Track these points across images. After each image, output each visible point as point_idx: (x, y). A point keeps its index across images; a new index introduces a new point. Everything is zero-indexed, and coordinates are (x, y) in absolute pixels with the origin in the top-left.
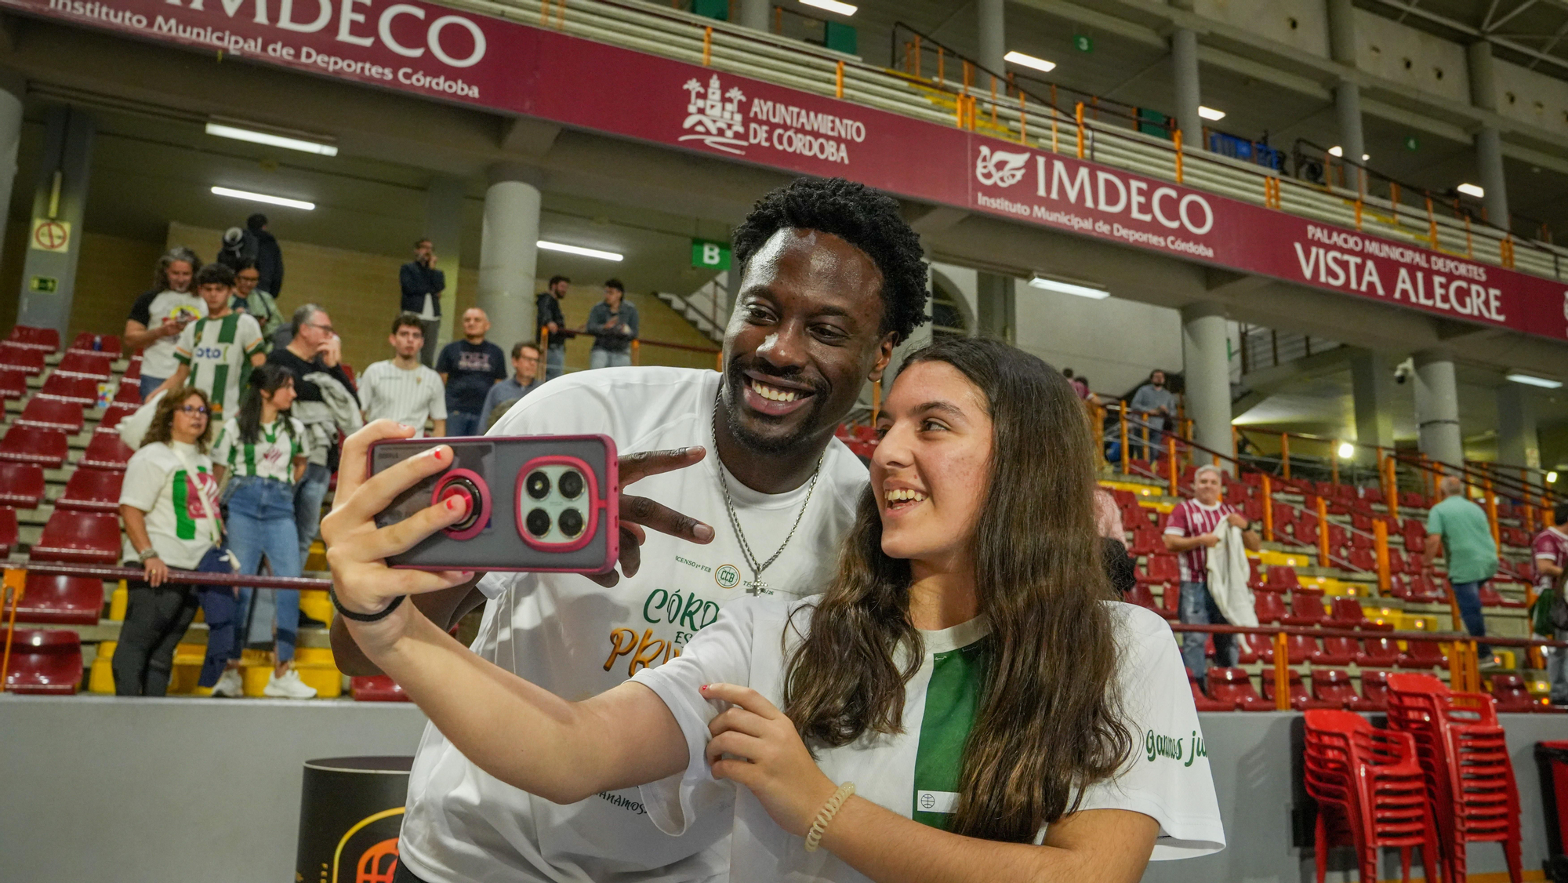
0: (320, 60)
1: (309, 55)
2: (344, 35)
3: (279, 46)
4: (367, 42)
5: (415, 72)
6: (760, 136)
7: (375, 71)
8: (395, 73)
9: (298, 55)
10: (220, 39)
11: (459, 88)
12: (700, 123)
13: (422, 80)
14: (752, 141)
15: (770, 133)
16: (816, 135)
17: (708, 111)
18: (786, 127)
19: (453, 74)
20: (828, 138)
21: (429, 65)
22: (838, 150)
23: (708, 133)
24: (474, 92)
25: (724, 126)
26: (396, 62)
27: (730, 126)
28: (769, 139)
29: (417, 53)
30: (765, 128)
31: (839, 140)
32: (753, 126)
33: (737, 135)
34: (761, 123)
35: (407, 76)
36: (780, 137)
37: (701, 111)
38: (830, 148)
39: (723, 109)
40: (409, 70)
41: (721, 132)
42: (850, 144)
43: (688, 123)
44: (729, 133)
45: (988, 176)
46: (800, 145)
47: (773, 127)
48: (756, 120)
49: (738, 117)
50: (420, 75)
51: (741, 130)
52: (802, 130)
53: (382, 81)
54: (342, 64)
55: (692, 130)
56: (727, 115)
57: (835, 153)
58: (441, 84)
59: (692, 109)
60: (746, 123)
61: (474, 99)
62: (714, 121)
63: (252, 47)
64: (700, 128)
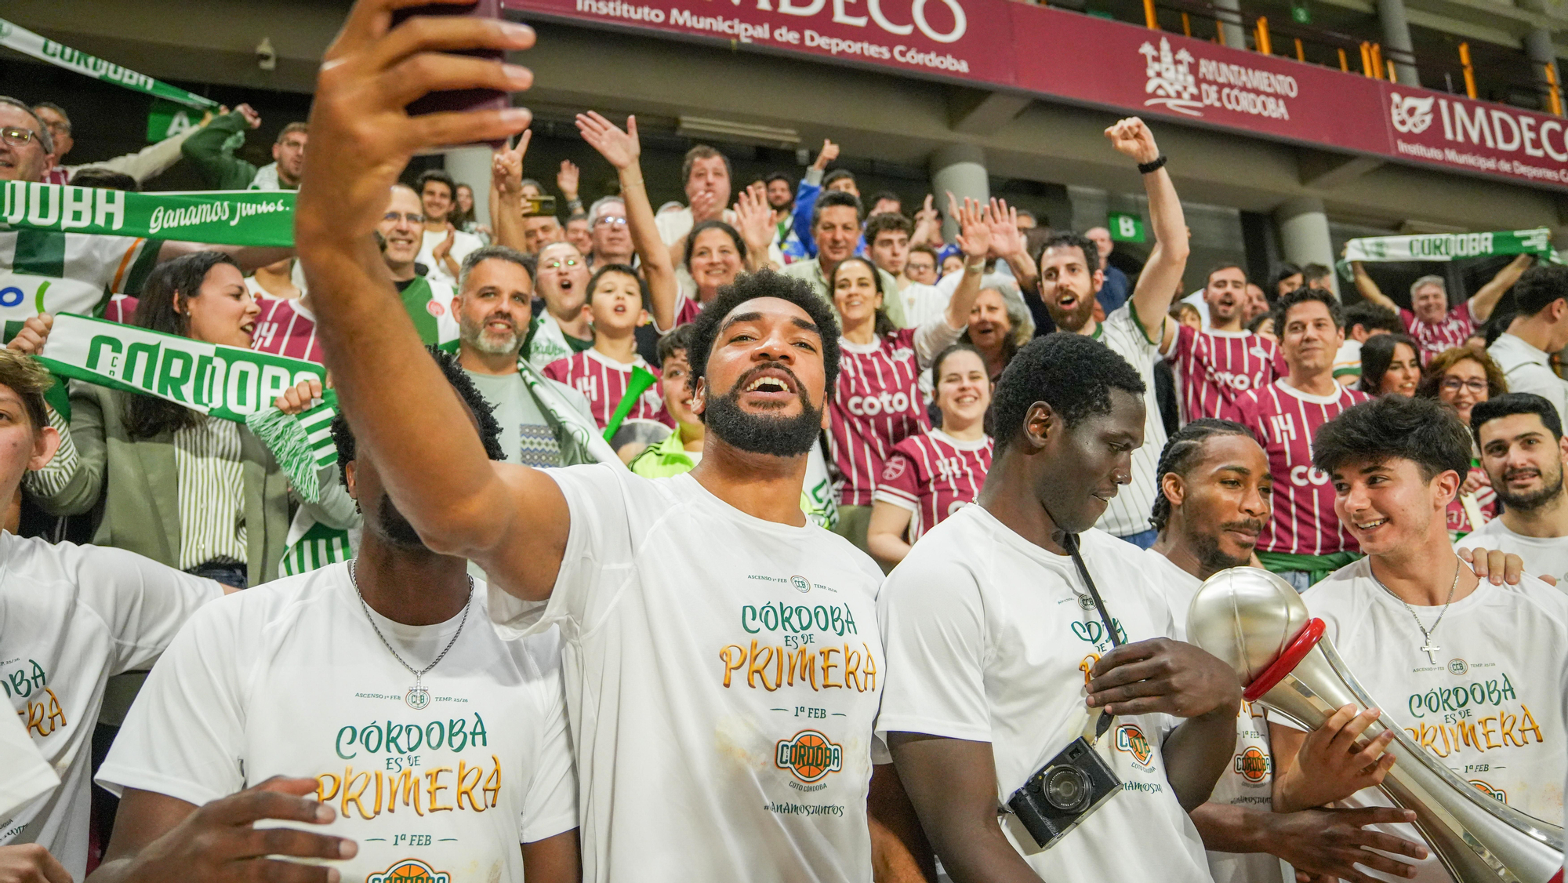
0: (823, 42)
1: (812, 39)
2: (840, 16)
3: (784, 30)
4: (861, 22)
5: (909, 50)
6: (1211, 97)
7: (872, 50)
8: (891, 51)
9: (802, 39)
10: (731, 27)
11: (950, 63)
12: (1160, 87)
13: (915, 58)
14: (1207, 102)
15: (1219, 92)
16: (1257, 92)
17: (1164, 74)
18: (1232, 87)
19: (942, 49)
20: (1268, 95)
21: (917, 41)
22: (1278, 105)
23: (1168, 96)
24: (963, 67)
25: (1180, 88)
26: (890, 40)
27: (1185, 88)
28: (1220, 99)
29: (906, 30)
30: (1214, 88)
31: (1276, 96)
32: (1204, 86)
33: (1193, 97)
34: (1210, 83)
35: (903, 54)
36: (1228, 96)
37: (1159, 75)
38: (1271, 102)
39: (1177, 71)
40: (902, 48)
41: (1179, 95)
42: (1286, 98)
43: (1150, 87)
44: (1186, 95)
45: (1403, 123)
46: (1247, 103)
47: (1221, 86)
48: (1205, 80)
49: (1191, 79)
50: (913, 52)
51: (1194, 91)
52: (1244, 89)
53: (880, 60)
54: (844, 45)
55: (1154, 95)
56: (1181, 77)
57: (1277, 110)
58: (932, 60)
59: (1151, 72)
60: (1198, 82)
61: (964, 74)
62: (1171, 84)
63: (762, 32)
64: (1160, 92)
